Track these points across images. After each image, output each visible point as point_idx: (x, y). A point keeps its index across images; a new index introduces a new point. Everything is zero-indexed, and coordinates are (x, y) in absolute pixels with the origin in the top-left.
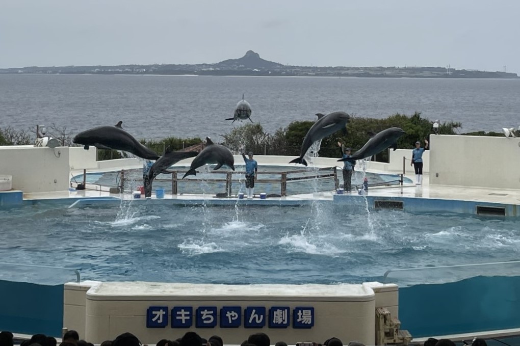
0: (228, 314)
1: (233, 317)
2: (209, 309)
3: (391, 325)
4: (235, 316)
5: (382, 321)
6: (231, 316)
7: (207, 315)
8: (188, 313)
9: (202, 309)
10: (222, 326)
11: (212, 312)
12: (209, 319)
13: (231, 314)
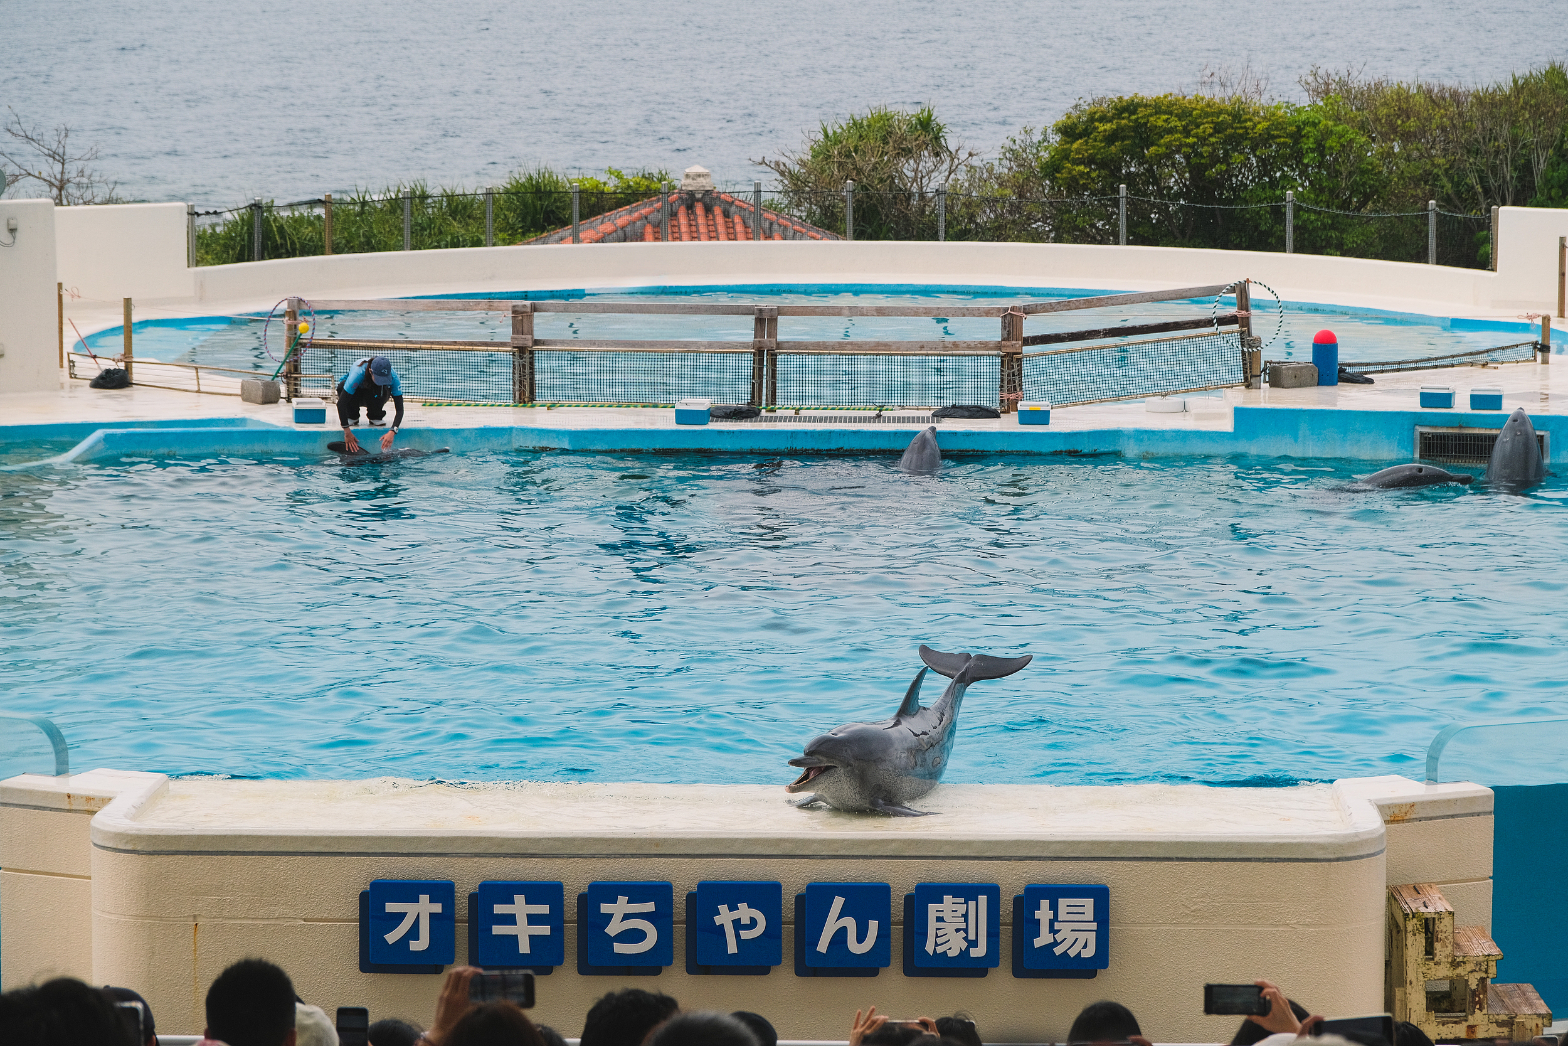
0: (724, 917)
1: (747, 927)
2: (636, 891)
3: (1455, 964)
4: (753, 923)
5: (1415, 945)
6: (737, 924)
7: (627, 917)
8: (544, 909)
9: (606, 891)
10: (694, 969)
11: (650, 907)
12: (637, 936)
13: (735, 915)
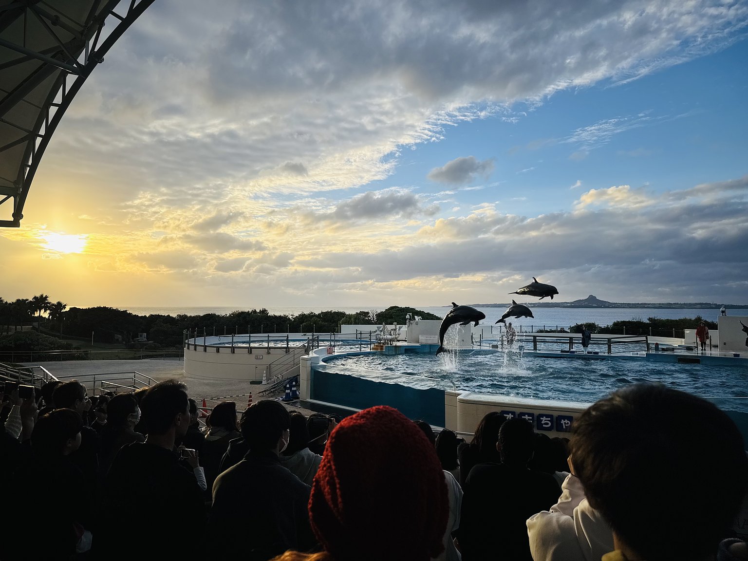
0: (563, 422)
1: (567, 424)
2: (547, 416)
4: (568, 423)
6: (565, 423)
7: (545, 420)
8: (531, 418)
9: (542, 415)
10: (557, 431)
11: (549, 419)
12: (547, 424)
13: (565, 422)
